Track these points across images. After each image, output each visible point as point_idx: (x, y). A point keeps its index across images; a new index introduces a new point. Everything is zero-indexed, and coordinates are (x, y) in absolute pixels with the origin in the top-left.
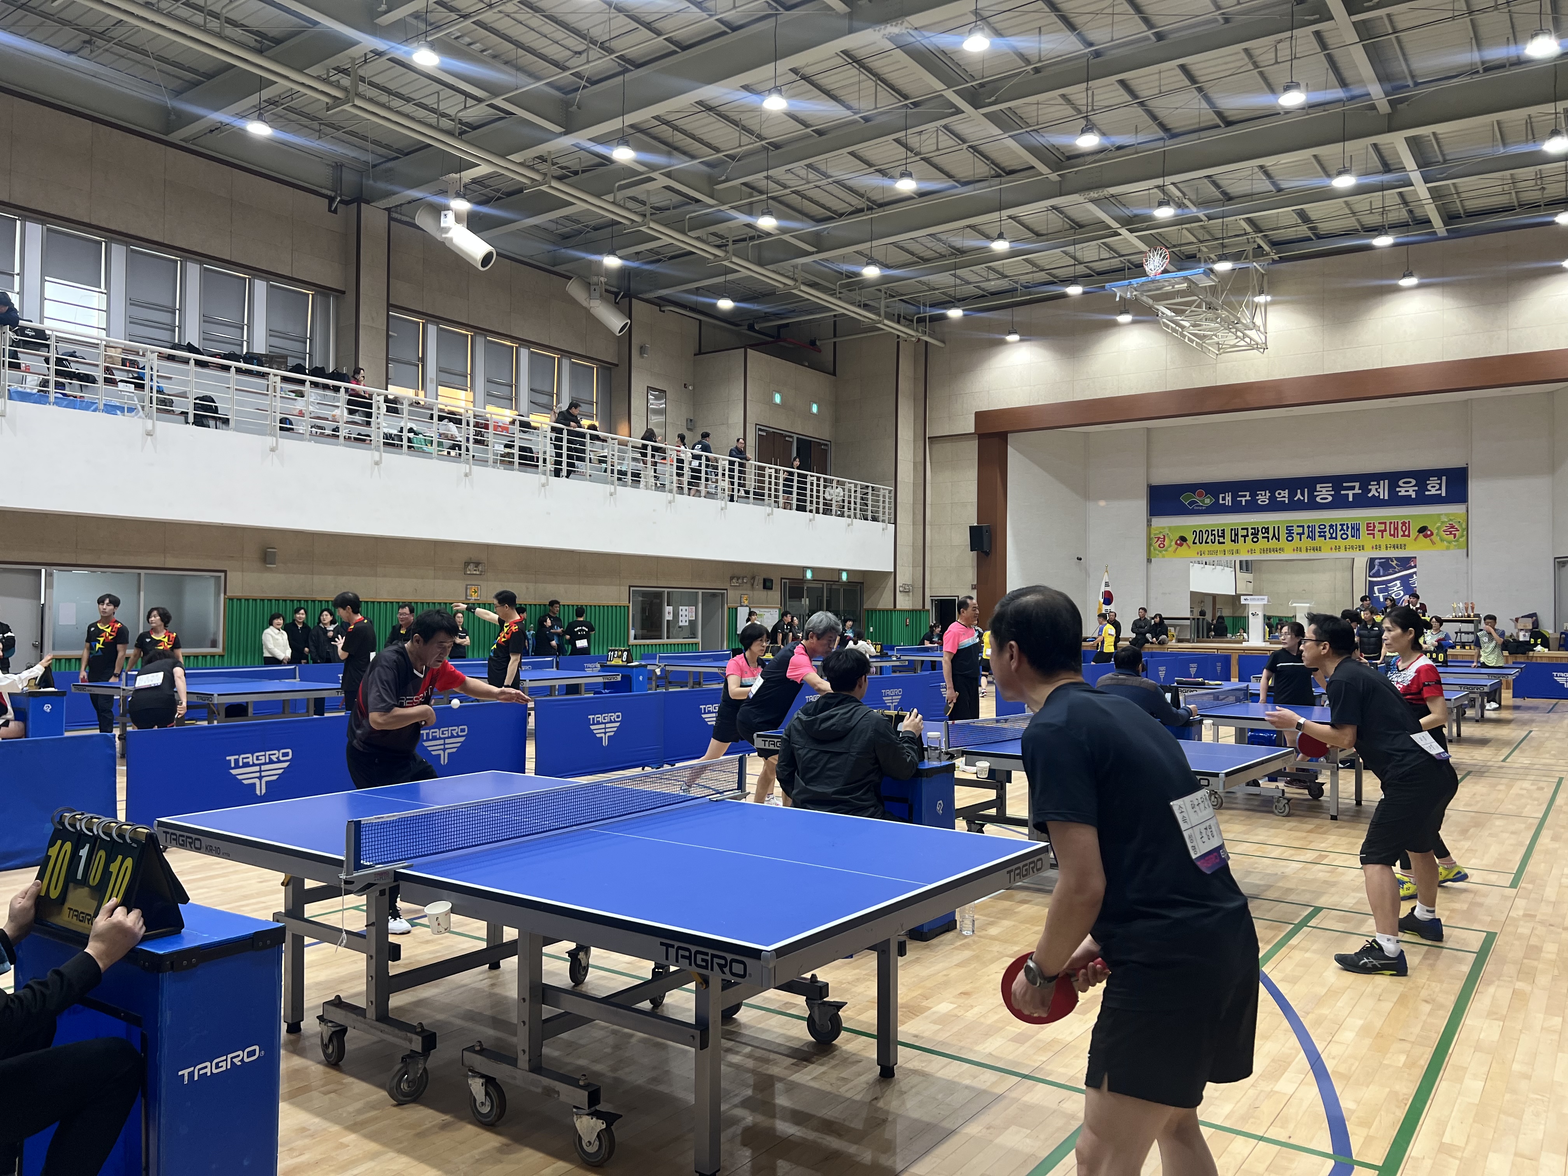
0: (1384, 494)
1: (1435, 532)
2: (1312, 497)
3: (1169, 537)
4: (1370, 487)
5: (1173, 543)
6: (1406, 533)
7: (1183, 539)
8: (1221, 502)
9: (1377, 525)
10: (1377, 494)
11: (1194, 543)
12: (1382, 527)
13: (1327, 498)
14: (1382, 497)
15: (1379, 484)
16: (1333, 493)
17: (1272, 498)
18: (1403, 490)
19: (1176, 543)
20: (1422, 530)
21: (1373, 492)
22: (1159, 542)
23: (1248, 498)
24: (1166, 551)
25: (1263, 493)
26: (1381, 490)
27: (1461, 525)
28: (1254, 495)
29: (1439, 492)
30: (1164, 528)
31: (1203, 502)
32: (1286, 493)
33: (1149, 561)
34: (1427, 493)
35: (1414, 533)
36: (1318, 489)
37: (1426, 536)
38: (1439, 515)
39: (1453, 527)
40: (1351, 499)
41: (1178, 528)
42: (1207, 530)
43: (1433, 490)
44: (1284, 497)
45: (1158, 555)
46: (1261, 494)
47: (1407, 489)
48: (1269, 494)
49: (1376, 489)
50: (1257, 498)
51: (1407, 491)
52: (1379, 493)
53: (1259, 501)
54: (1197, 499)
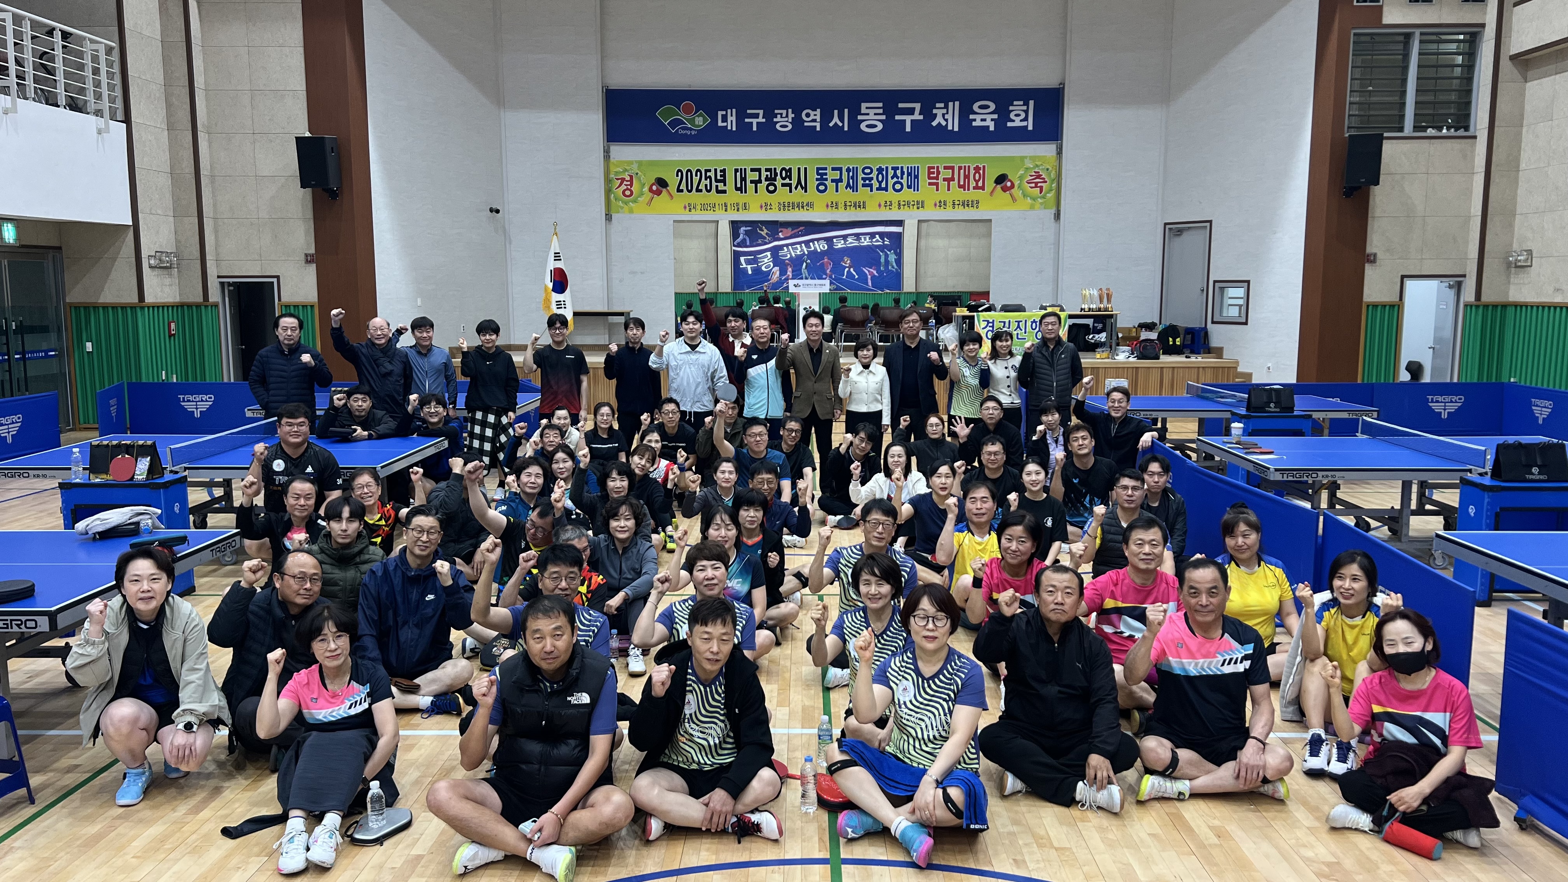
0: (954, 125)
1: (1016, 183)
2: (855, 123)
3: (639, 179)
4: (935, 111)
5: (646, 189)
6: (980, 184)
7: (662, 183)
8: (720, 124)
9: (941, 170)
10: (944, 123)
11: (679, 190)
12: (948, 174)
13: (875, 126)
14: (950, 128)
15: (946, 107)
16: (883, 117)
17: (797, 121)
18: (978, 118)
19: (651, 190)
20: (1001, 179)
21: (939, 120)
22: (623, 187)
23: (761, 120)
24: (635, 201)
25: (784, 112)
26: (949, 117)
27: (1049, 175)
28: (770, 116)
29: (1024, 124)
30: (630, 163)
31: (692, 121)
32: (816, 115)
33: (609, 217)
34: (1009, 124)
35: (990, 184)
36: (863, 111)
37: (1005, 189)
38: (1022, 158)
39: (1039, 177)
40: (908, 129)
41: (653, 164)
42: (698, 170)
43: (1017, 119)
44: (814, 121)
45: (622, 208)
46: (781, 114)
47: (983, 117)
48: (793, 116)
49: (943, 115)
50: (775, 120)
51: (984, 120)
52: (946, 120)
53: (778, 126)
54: (682, 116)
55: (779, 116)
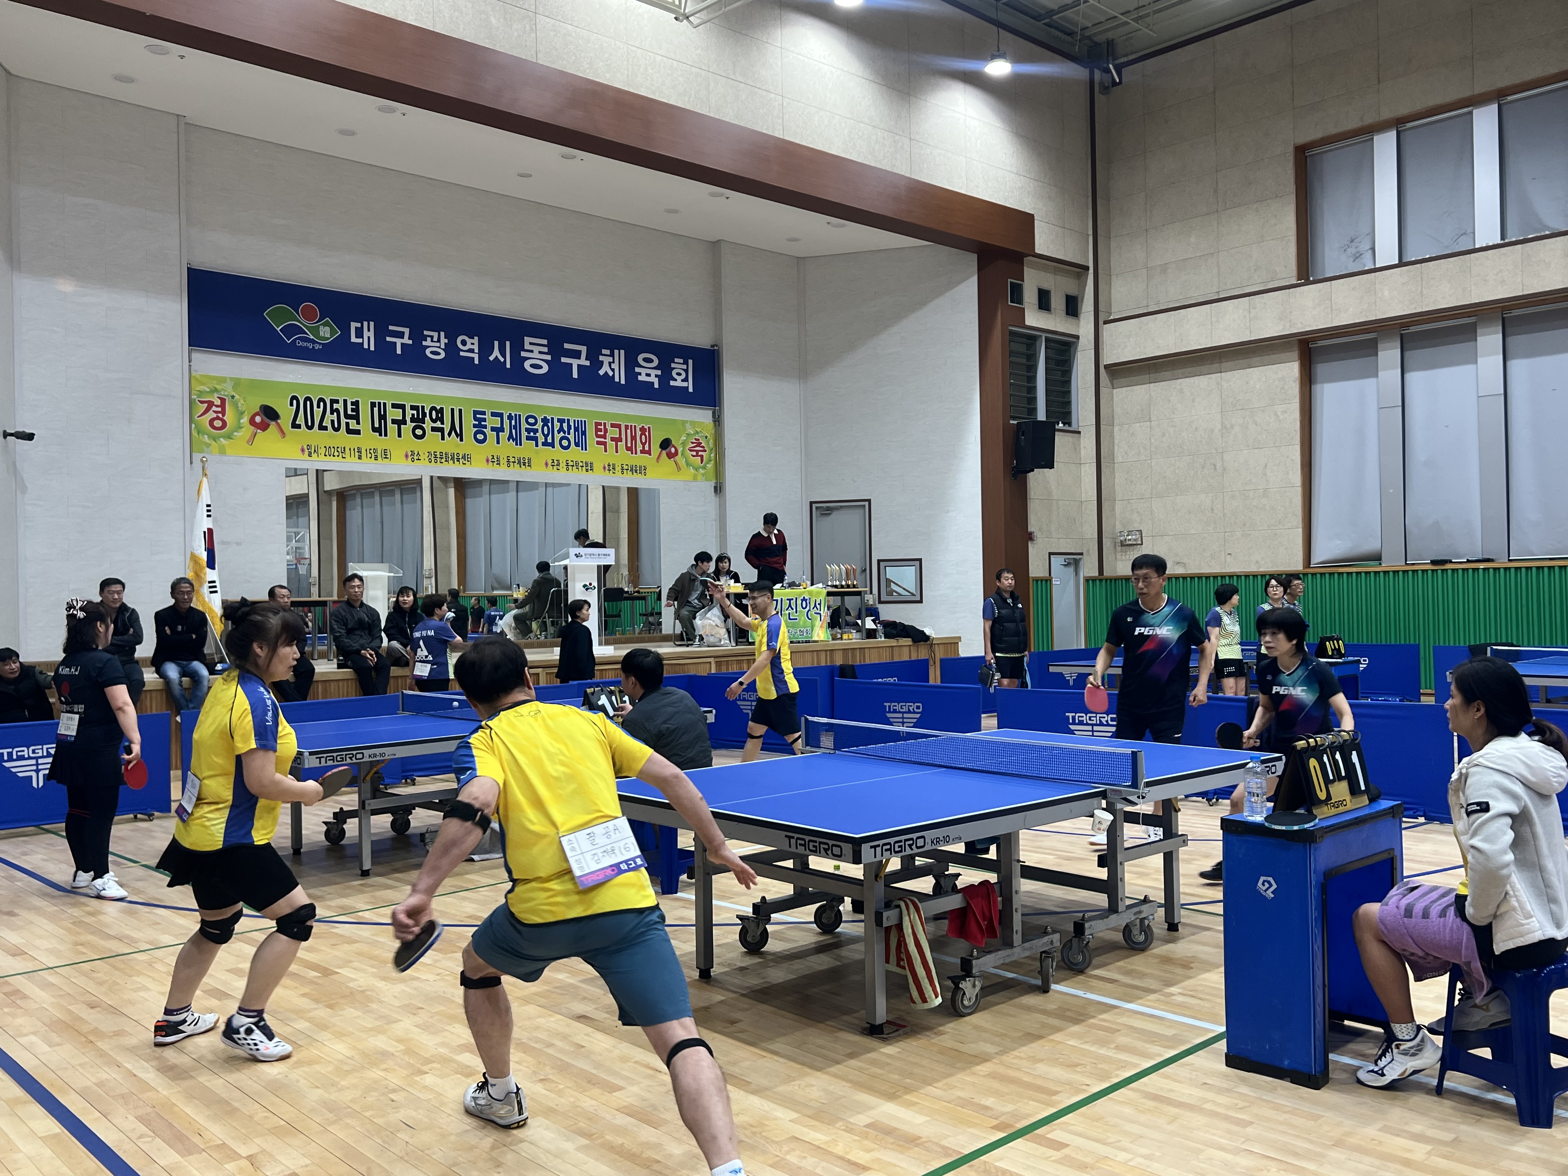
0: (621, 378)
1: (680, 450)
2: (518, 361)
3: (235, 405)
4: (601, 358)
5: (245, 420)
6: (647, 447)
7: (270, 414)
8: (354, 339)
9: (608, 427)
10: (611, 373)
11: (295, 426)
12: (616, 433)
13: (540, 367)
14: (617, 380)
15: (612, 355)
16: (549, 357)
17: (451, 348)
18: (643, 371)
19: (252, 422)
20: (665, 444)
21: (606, 368)
22: (211, 415)
23: (406, 340)
24: (229, 437)
25: (435, 335)
26: (615, 366)
27: (708, 442)
28: (418, 337)
29: (685, 384)
30: (222, 380)
31: (315, 331)
32: (473, 343)
33: (196, 453)
34: (672, 383)
35: (656, 449)
36: (527, 346)
37: (670, 456)
38: (684, 423)
39: (699, 444)
40: (575, 375)
41: (255, 385)
42: (321, 400)
43: (679, 378)
44: (472, 351)
45: (208, 445)
46: (432, 337)
47: (649, 371)
48: (446, 341)
49: (610, 364)
50: (424, 343)
51: (648, 375)
52: (613, 370)
53: (428, 352)
54: (301, 322)
55: (429, 339)
